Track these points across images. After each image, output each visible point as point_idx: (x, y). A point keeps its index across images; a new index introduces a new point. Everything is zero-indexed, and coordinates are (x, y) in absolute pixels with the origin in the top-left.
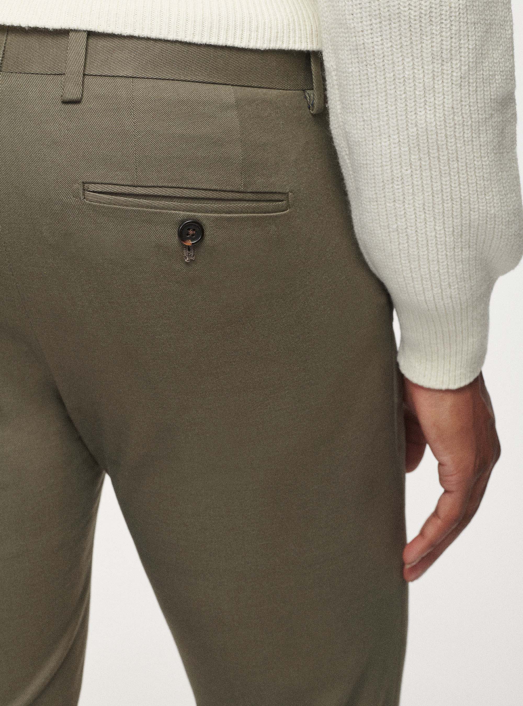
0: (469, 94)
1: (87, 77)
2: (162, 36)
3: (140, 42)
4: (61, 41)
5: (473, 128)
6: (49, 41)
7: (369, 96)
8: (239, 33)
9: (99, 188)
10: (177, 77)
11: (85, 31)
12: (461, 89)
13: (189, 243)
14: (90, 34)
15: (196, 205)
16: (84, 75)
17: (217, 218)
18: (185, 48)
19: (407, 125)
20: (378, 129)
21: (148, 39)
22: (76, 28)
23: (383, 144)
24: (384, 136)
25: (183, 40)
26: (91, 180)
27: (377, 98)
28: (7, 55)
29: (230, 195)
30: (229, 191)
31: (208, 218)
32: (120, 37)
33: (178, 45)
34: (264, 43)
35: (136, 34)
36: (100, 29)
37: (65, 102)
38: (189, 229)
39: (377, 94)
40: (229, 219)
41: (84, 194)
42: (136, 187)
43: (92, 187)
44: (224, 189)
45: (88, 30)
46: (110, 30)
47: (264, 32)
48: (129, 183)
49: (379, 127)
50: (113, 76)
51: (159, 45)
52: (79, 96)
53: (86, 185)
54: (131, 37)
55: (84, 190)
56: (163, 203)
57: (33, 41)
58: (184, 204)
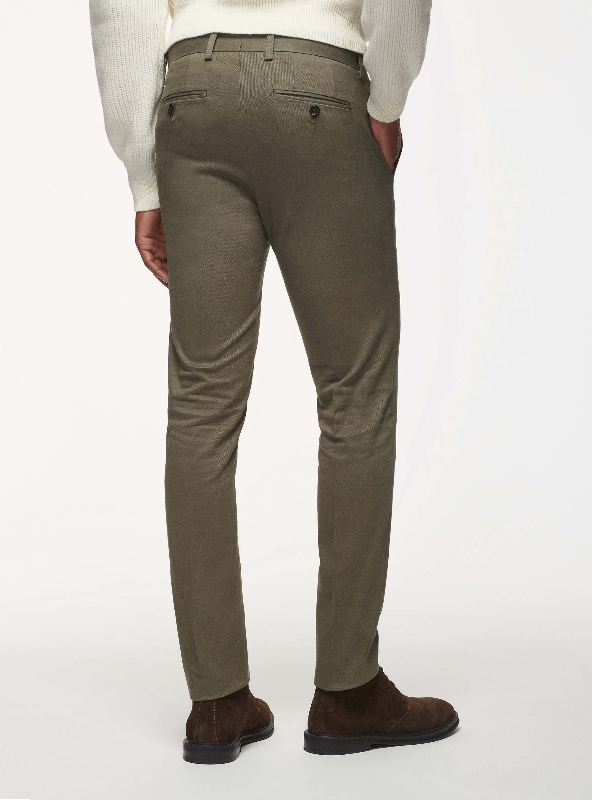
0: (416, 8)
1: (274, 52)
2: (303, 37)
3: (295, 40)
4: (264, 40)
5: (417, 23)
6: (259, 40)
7: (377, 6)
8: (332, 39)
9: (280, 92)
10: (309, 53)
11: (273, 35)
12: (413, 5)
13: (314, 114)
14: (276, 36)
15: (317, 100)
16: (274, 51)
17: (324, 106)
18: (312, 43)
19: (391, 19)
20: (379, 20)
21: (298, 38)
22: (270, 34)
23: (380, 27)
24: (380, 23)
25: (311, 40)
26: (276, 89)
27: (380, 7)
28: (242, 45)
29: (329, 99)
30: (329, 97)
31: (321, 106)
32: (287, 37)
33: (309, 41)
34: (341, 45)
35: (293, 36)
36: (279, 34)
37: (266, 60)
38: (314, 109)
39: (380, 5)
40: (329, 107)
41: (274, 95)
42: (294, 91)
43: (277, 92)
44: (327, 95)
45: (275, 34)
46: (283, 34)
47: (341, 41)
48: (291, 90)
49: (379, 19)
50: (284, 52)
51: (302, 41)
52: (272, 58)
53: (275, 91)
54: (291, 38)
55: (274, 93)
56: (304, 98)
57: (253, 40)
58: (312, 99)
